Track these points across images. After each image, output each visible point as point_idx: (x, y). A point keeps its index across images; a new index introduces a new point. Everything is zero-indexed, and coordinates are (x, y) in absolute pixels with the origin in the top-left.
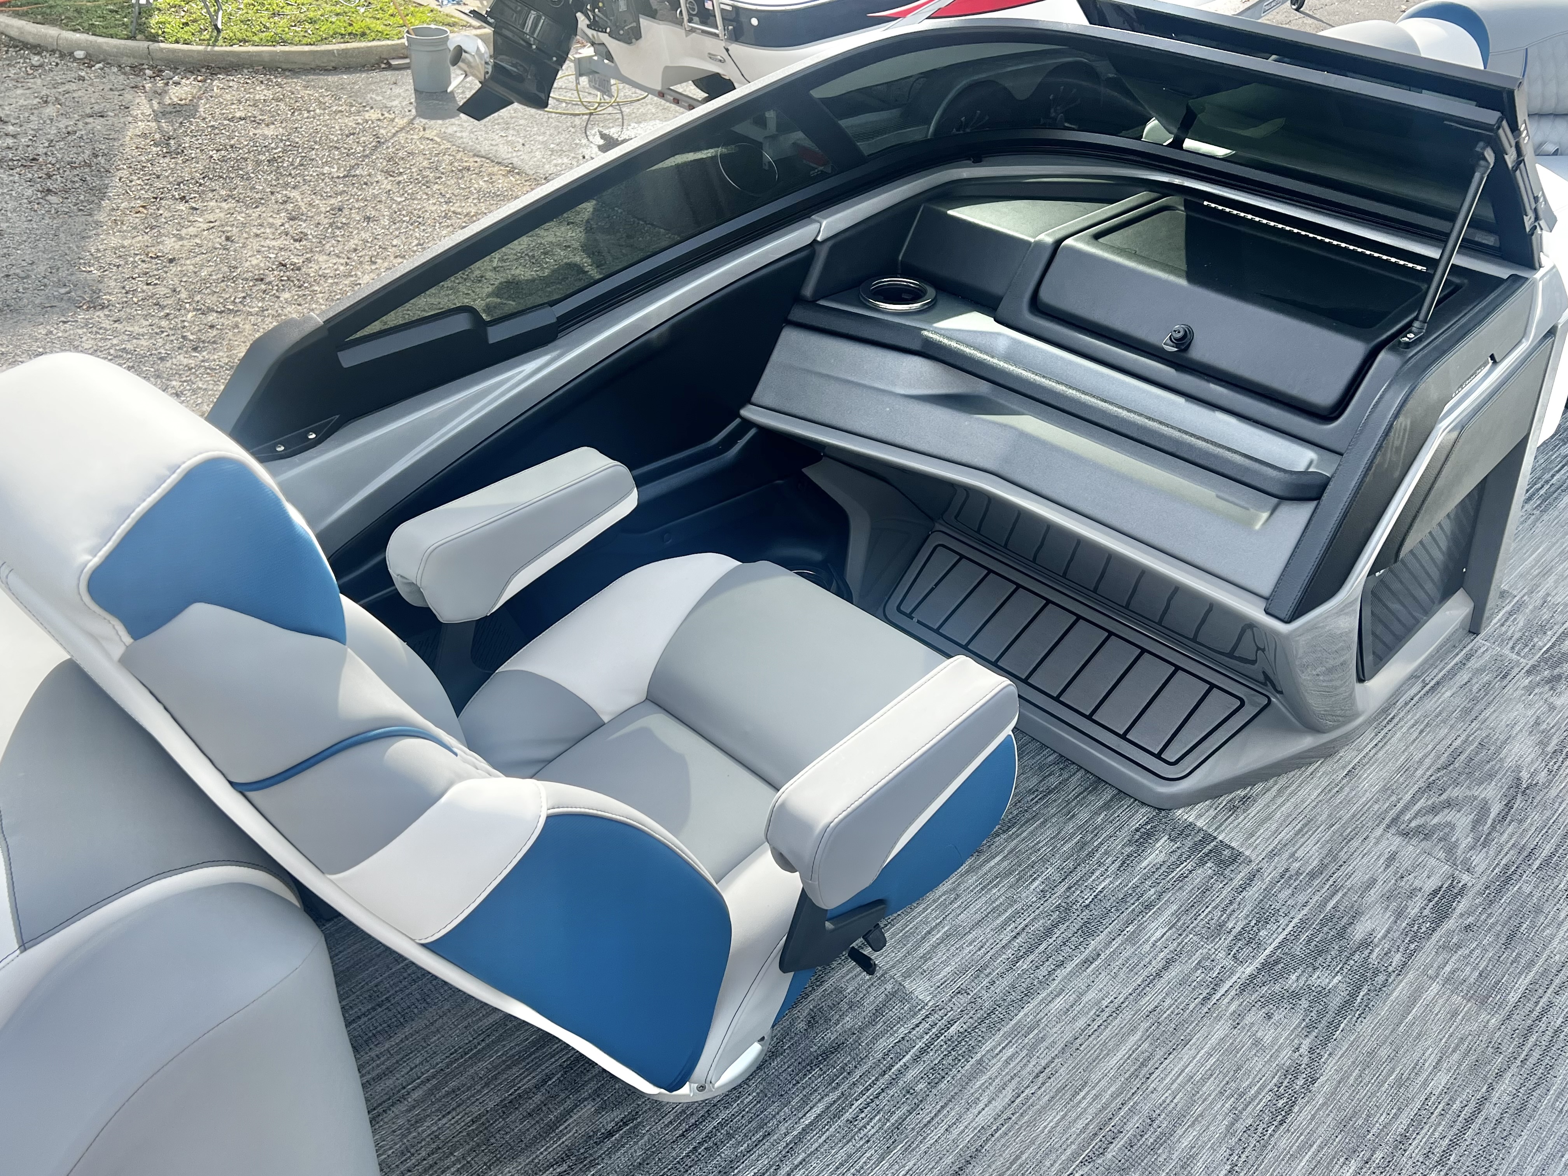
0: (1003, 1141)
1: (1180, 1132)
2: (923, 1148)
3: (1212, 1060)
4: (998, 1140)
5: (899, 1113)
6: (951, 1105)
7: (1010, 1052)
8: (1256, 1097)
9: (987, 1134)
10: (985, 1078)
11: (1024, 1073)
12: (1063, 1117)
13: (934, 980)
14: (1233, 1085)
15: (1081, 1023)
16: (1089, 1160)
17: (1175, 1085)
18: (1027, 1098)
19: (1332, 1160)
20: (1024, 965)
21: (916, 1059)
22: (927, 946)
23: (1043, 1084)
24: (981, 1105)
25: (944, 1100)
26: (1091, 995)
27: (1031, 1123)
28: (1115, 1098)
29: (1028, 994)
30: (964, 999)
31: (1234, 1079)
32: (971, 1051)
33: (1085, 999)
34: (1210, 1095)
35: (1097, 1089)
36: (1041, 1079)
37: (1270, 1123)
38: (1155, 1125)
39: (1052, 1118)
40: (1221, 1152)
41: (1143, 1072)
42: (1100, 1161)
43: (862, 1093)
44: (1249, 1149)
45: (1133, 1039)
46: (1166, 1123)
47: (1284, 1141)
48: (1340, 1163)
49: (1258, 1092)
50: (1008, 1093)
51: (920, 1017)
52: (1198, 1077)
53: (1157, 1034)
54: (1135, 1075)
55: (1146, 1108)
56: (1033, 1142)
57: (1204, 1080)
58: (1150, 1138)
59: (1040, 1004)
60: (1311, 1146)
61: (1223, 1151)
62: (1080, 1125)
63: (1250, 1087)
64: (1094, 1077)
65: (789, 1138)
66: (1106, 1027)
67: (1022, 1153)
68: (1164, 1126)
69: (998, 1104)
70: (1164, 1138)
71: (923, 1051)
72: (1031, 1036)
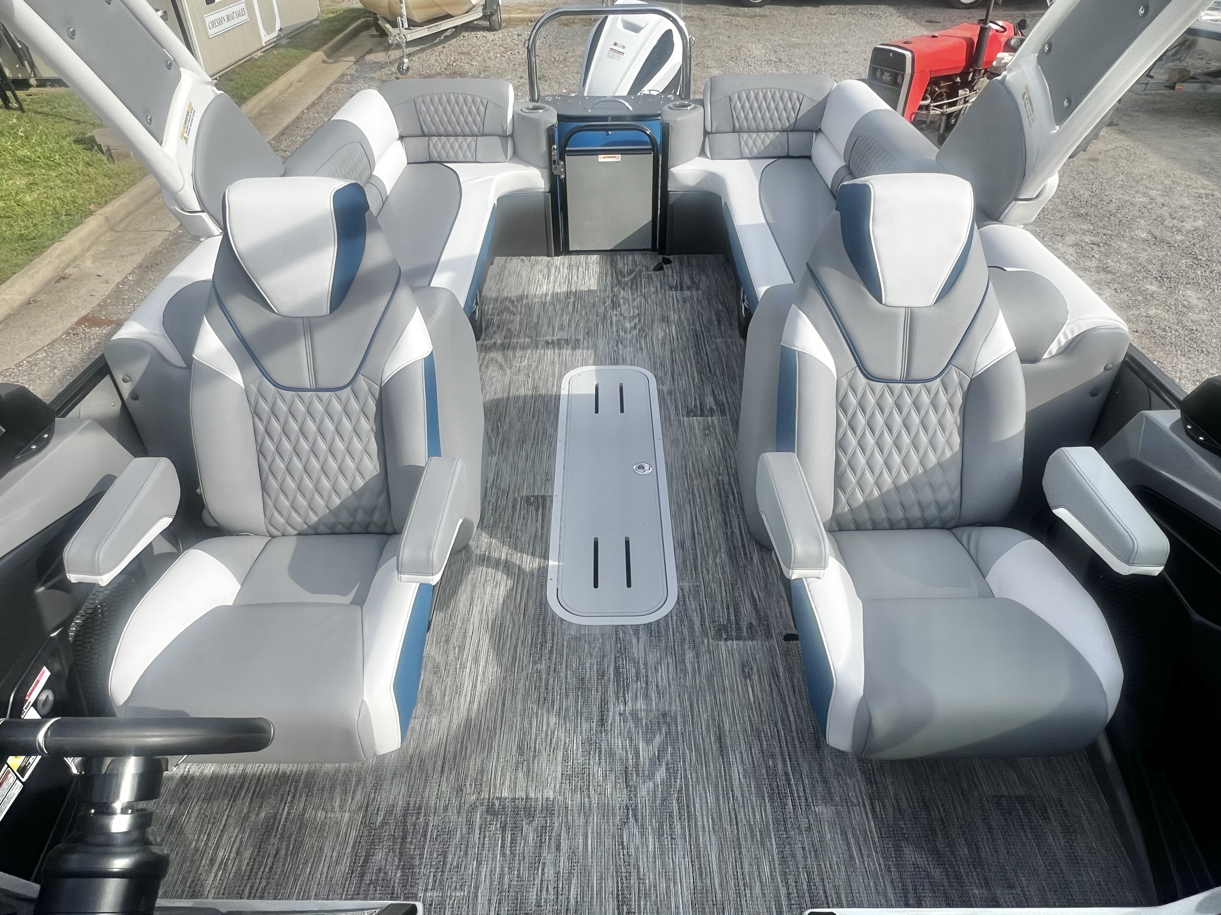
0: (718, 768)
1: (657, 843)
2: (742, 737)
3: (673, 906)
4: (720, 767)
5: (765, 743)
6: (752, 765)
7: (758, 817)
8: (639, 902)
9: (728, 765)
10: (753, 791)
11: (742, 811)
12: (707, 803)
13: (826, 824)
14: (653, 898)
15: (746, 866)
16: (680, 791)
17: (678, 870)
18: (728, 798)
19: (583, 894)
20: (803, 877)
21: (786, 774)
22: (852, 841)
23: (730, 812)
24: (741, 776)
25: (756, 765)
26: (757, 890)
27: (716, 788)
28: (696, 835)
29: (783, 860)
30: (804, 826)
31: (656, 903)
32: (772, 800)
33: (758, 883)
34: (659, 879)
35: (707, 833)
36: (733, 813)
37: (622, 890)
38: (669, 836)
39: (711, 799)
40: (633, 850)
41: (697, 863)
42: (676, 796)
43: (786, 738)
44: (622, 864)
45: (717, 881)
46: (666, 843)
47: (610, 885)
48: (579, 896)
49: (639, 905)
50: (737, 793)
51: (809, 796)
52: (672, 884)
53: (709, 895)
54: (699, 857)
55: (679, 841)
56: (707, 778)
57: (668, 887)
58: (666, 827)
59: (773, 859)
60: (597, 894)
61: (632, 851)
62: (697, 805)
63: (645, 905)
64: (713, 838)
65: (787, 698)
66: (734, 876)
67: (706, 770)
68: (666, 840)
69: (736, 784)
70: (660, 834)
71: (788, 780)
72: (758, 834)
